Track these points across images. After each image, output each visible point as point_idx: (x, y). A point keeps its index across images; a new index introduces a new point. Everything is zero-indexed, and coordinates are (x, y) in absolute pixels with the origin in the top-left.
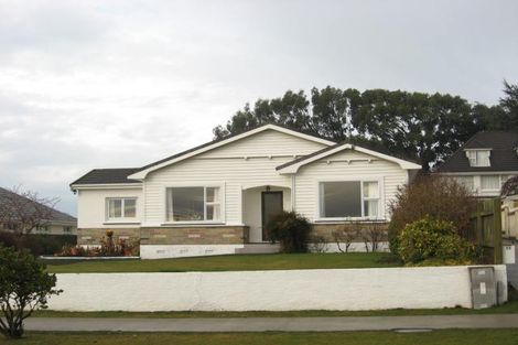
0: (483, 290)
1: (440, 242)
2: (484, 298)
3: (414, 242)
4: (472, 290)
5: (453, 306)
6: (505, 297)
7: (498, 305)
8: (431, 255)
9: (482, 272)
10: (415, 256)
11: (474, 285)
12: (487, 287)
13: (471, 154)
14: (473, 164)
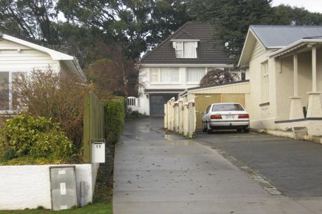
0: (63, 190)
1: (36, 140)
2: (64, 199)
3: (9, 139)
4: (51, 191)
5: (35, 207)
6: (89, 197)
7: (80, 206)
8: (26, 152)
9: (62, 172)
10: (8, 154)
11: (54, 185)
12: (67, 187)
13: (177, 45)
14: (180, 55)
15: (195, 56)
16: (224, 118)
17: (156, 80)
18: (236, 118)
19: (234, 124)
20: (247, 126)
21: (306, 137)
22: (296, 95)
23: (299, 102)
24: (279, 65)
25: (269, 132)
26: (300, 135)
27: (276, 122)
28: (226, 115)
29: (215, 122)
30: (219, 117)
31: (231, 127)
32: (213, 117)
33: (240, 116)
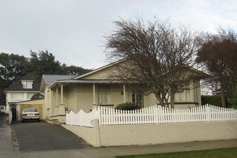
13: (24, 83)
14: (25, 87)
15: (31, 87)
16: (28, 115)
17: (14, 98)
18: (34, 115)
19: (32, 118)
20: (39, 119)
21: (58, 124)
22: (62, 103)
23: (63, 106)
24: (53, 92)
25: (48, 121)
26: (55, 123)
27: (51, 117)
28: (29, 114)
29: (24, 117)
30: (26, 115)
31: (31, 119)
32: (23, 115)
33: (36, 115)
